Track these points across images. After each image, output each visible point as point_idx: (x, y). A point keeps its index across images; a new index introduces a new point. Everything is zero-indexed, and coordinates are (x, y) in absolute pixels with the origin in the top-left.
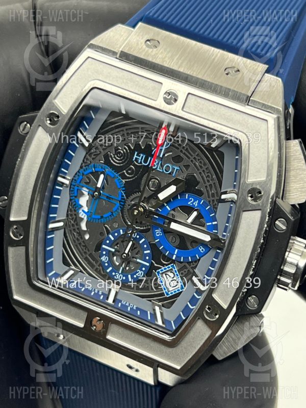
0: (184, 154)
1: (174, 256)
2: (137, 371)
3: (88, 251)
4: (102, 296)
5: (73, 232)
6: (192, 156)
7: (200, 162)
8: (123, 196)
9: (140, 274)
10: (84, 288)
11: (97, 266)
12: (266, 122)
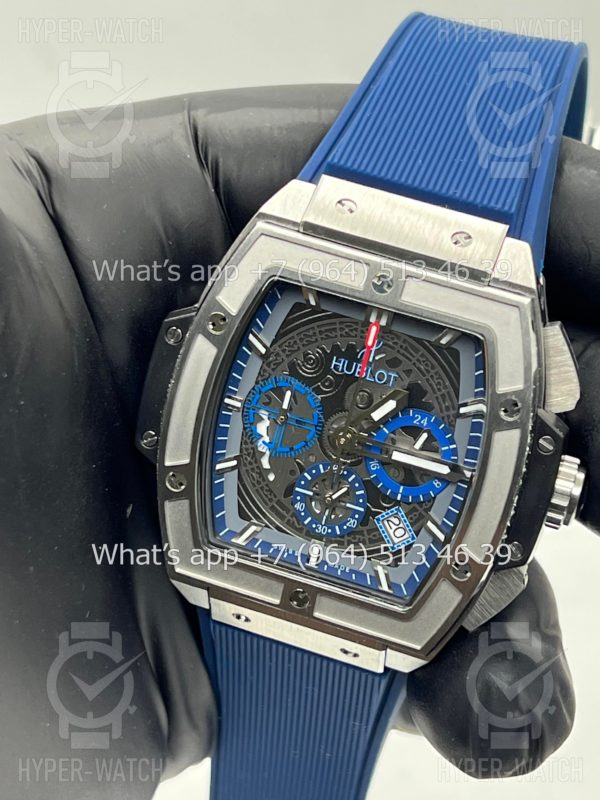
0: (403, 355)
1: (399, 496)
2: (356, 655)
3: (275, 496)
4: (300, 558)
5: (251, 472)
6: (414, 357)
7: (427, 365)
8: (320, 418)
9: (352, 523)
10: (272, 549)
11: (288, 517)
12: (517, 309)
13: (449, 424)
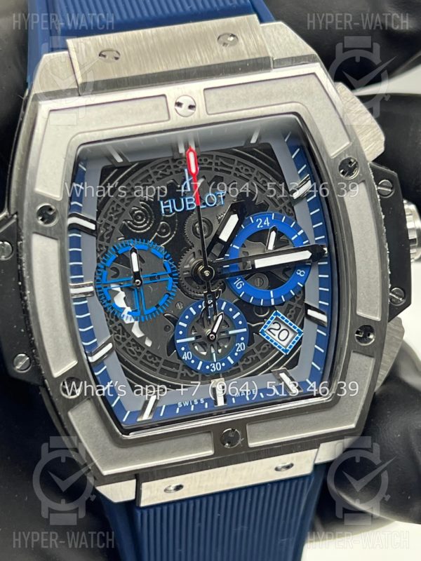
0: (221, 171)
1: (272, 301)
3: (160, 359)
4: (206, 404)
5: (128, 348)
6: (232, 168)
7: (247, 170)
8: (171, 266)
9: (241, 347)
10: (178, 409)
11: (180, 371)
12: (313, 76)
13: (289, 214)
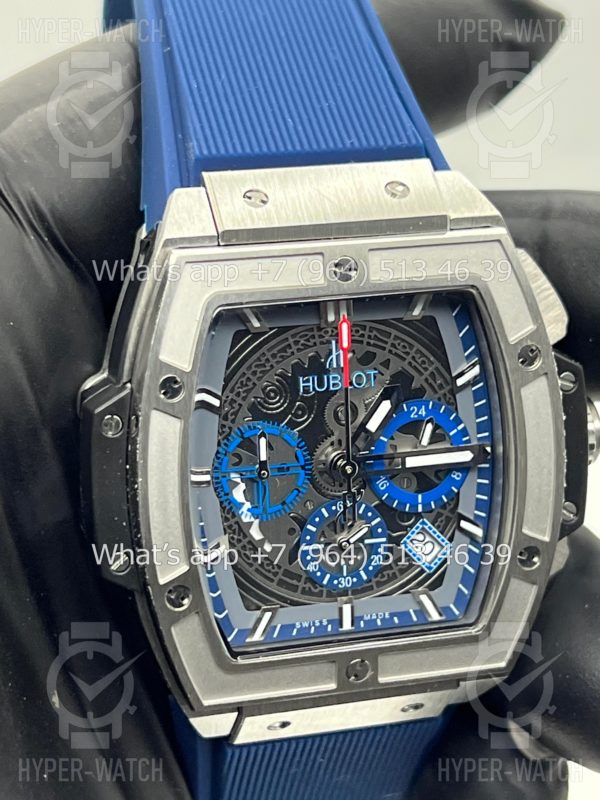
0: (375, 345)
1: (420, 507)
2: (419, 707)
3: (279, 567)
4: (330, 627)
6: (386, 343)
7: (404, 347)
8: (304, 456)
9: (377, 560)
10: (295, 631)
11: (301, 585)
12: (497, 244)
13: (448, 403)
